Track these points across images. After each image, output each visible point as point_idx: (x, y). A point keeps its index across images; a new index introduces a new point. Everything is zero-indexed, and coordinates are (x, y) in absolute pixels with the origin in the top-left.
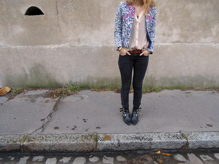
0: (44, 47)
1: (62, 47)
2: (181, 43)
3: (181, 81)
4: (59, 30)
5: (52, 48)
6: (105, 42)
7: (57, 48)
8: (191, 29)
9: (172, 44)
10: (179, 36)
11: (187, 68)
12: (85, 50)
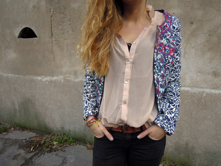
0: (35, 78)
1: (55, 81)
4: (53, 57)
5: (44, 80)
7: (48, 81)
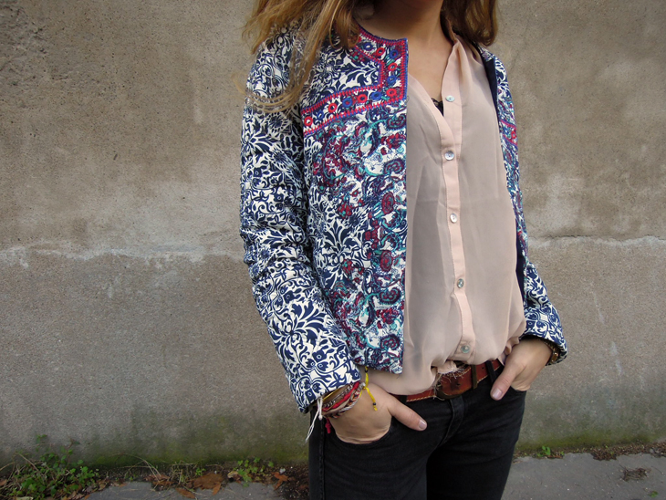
2: (585, 239)
3: (593, 413)
6: (218, 239)
8: (626, 176)
9: (546, 244)
10: (577, 208)
11: (614, 350)
12: (117, 281)
